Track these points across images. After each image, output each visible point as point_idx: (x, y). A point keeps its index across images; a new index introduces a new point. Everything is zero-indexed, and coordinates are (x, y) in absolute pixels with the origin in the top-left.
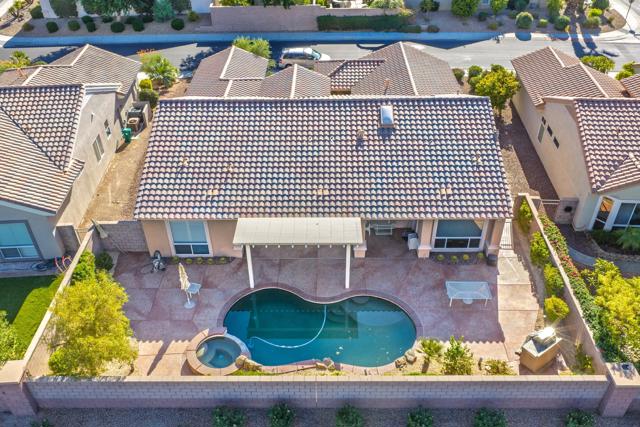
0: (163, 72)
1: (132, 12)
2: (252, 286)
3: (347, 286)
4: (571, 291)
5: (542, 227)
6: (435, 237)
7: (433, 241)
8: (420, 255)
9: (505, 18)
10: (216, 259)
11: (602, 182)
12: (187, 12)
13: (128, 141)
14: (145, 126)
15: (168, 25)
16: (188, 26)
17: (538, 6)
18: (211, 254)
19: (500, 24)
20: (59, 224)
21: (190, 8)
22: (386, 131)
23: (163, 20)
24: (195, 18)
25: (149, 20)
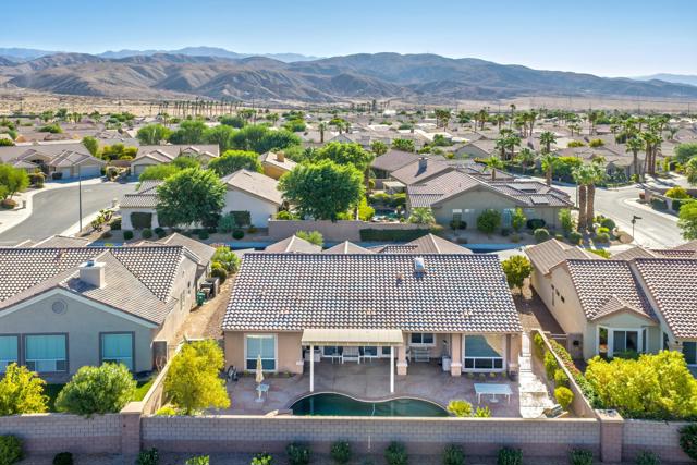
0: (230, 261)
1: (200, 226)
2: (312, 390)
3: (392, 390)
4: (573, 381)
5: (550, 347)
6: (464, 357)
7: (463, 361)
8: (453, 373)
9: (526, 234)
10: (281, 374)
11: (594, 314)
12: (247, 226)
13: (200, 304)
14: (214, 296)
15: (229, 236)
16: (247, 236)
17: (554, 227)
18: (276, 371)
19: (522, 239)
20: (156, 340)
21: (249, 223)
22: (419, 274)
23: (225, 231)
24: (253, 231)
25: (214, 231)
